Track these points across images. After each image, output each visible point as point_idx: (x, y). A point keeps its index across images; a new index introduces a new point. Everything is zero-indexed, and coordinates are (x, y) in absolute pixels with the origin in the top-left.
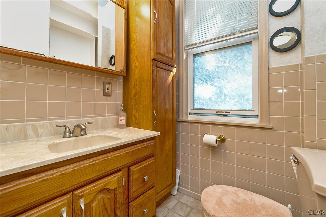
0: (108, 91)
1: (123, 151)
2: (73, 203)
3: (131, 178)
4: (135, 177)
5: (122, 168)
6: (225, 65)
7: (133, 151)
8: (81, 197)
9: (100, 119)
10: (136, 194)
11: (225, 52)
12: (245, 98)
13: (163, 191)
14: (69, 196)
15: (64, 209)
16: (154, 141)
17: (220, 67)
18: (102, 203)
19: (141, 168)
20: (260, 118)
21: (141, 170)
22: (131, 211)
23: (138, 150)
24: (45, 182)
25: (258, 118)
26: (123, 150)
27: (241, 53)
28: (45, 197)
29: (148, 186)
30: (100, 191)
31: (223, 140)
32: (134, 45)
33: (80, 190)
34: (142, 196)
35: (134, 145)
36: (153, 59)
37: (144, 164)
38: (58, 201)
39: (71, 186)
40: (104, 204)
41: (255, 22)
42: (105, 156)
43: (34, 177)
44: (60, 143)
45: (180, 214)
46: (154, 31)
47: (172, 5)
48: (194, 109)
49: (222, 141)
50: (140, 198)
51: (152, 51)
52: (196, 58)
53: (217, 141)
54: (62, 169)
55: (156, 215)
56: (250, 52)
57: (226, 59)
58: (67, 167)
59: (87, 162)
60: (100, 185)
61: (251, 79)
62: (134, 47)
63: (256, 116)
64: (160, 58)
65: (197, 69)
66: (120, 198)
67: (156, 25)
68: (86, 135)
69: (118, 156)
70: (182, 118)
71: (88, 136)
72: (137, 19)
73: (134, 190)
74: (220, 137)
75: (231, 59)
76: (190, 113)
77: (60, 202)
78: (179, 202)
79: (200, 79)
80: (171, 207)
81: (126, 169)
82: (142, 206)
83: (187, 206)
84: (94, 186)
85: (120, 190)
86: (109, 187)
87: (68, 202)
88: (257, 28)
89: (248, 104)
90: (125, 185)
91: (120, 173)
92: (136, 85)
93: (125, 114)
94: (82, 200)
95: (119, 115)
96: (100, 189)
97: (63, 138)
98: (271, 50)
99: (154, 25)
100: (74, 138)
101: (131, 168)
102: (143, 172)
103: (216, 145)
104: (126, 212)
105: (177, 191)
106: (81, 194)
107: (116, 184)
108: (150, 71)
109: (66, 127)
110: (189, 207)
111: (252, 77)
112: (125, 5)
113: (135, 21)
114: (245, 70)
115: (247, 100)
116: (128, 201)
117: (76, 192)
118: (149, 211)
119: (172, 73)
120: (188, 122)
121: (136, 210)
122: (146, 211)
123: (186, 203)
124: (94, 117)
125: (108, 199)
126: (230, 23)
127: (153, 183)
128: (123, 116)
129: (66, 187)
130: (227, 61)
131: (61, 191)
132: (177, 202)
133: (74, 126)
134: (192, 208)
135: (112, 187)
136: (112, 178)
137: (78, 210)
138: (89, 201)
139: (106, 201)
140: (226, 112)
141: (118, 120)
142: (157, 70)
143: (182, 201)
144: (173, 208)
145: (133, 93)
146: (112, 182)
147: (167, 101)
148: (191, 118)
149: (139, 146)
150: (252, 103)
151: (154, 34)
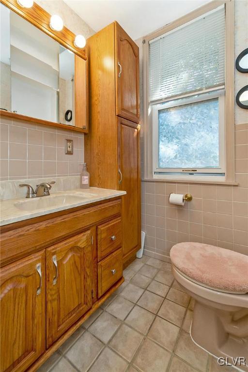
0: (69, 149)
1: (92, 210)
2: (47, 260)
3: (99, 237)
4: (103, 236)
5: (91, 227)
6: (191, 121)
7: (101, 210)
8: (54, 254)
9: (62, 179)
10: (104, 254)
11: (192, 108)
12: (212, 156)
13: (129, 253)
14: (42, 252)
15: (39, 265)
16: (120, 200)
17: (186, 123)
18: (73, 261)
19: (109, 227)
20: (227, 176)
21: (108, 229)
22: (99, 271)
23: (106, 209)
24: (22, 237)
25: (224, 175)
26: (91, 208)
27: (208, 109)
28: (21, 253)
29: (115, 246)
30: (71, 249)
31: (190, 199)
32: (96, 100)
33: (53, 247)
34: (110, 256)
35: (101, 204)
36: (118, 116)
37: (112, 223)
38: (33, 257)
39: (45, 243)
40: (75, 262)
41: (222, 78)
42: (75, 214)
43: (11, 232)
44: (25, 203)
45: (147, 276)
46: (118, 85)
47: (136, 57)
48: (160, 168)
49: (188, 199)
50: (109, 257)
51: (117, 107)
52: (161, 115)
53: (183, 200)
54: (36, 225)
55: (124, 276)
56: (216, 108)
57: (192, 115)
58: (41, 223)
59: (59, 220)
60: (71, 243)
61: (217, 135)
62: (96, 103)
63: (222, 174)
64: (124, 114)
65: (162, 126)
66: (89, 257)
67: (121, 79)
68: (49, 195)
69: (87, 215)
70: (147, 177)
71: (51, 196)
72: (100, 72)
73: (103, 249)
74: (186, 196)
75: (197, 115)
76: (155, 172)
77: (35, 258)
78: (145, 264)
79: (165, 136)
80: (138, 270)
81: (94, 228)
82: (109, 266)
83: (154, 268)
84: (66, 244)
85: (89, 249)
86: (79, 245)
87: (42, 258)
88: (224, 84)
89: (214, 162)
90: (94, 244)
91: (89, 232)
92: (99, 142)
93: (88, 174)
94: (54, 257)
95: (82, 175)
96: (70, 247)
97: (26, 197)
98: (237, 107)
99: (119, 79)
100: (38, 198)
101: (99, 227)
102: (111, 231)
103: (183, 204)
104: (95, 272)
105: (143, 254)
106: (53, 251)
107: (85, 243)
108: (115, 128)
109: (28, 186)
110: (156, 268)
111: (218, 134)
112: (86, 57)
113: (97, 74)
114: (211, 127)
115: (214, 157)
116: (96, 260)
117: (49, 249)
118: (116, 271)
119: (136, 130)
120: (153, 182)
121: (104, 270)
122: (114, 271)
123: (152, 265)
124: (55, 176)
125: (78, 257)
126: (196, 73)
127: (120, 244)
128: (86, 176)
129: (40, 243)
130: (193, 118)
131: (36, 247)
132: (142, 264)
133: (37, 186)
134: (159, 270)
135: (82, 244)
136: (82, 237)
137: (51, 267)
138: (61, 258)
139: (77, 259)
140: (192, 170)
141: (81, 180)
142: (121, 127)
143: (148, 263)
144: (139, 270)
145: (96, 151)
146: (82, 240)
147: (132, 159)
148: (156, 177)
149: (106, 205)
150: (218, 160)
151: (118, 89)
